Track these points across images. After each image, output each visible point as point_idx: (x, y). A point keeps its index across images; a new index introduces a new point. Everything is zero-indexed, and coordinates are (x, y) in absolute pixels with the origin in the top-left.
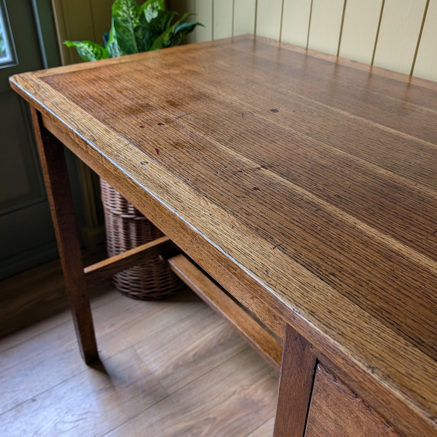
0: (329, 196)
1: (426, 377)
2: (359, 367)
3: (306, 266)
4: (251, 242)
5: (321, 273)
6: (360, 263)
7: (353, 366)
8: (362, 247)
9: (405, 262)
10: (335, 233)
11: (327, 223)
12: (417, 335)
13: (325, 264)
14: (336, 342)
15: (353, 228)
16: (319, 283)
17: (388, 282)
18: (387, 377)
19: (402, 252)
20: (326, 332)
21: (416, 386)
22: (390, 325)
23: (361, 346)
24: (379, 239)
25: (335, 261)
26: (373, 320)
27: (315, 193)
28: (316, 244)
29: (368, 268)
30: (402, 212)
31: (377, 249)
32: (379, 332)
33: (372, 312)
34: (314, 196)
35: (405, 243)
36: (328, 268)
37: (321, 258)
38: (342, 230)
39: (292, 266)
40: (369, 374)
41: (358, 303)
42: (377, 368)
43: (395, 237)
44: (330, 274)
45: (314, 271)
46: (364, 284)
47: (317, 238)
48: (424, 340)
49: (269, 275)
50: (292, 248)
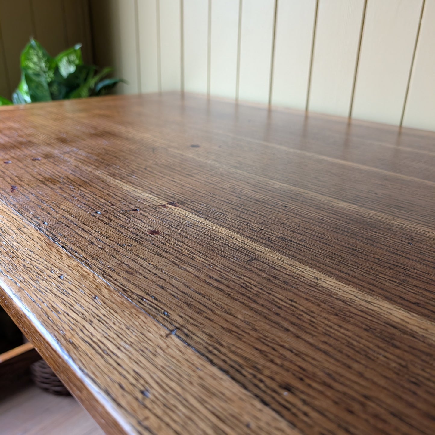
0: (269, 239)
3: (232, 371)
4: (123, 327)
5: (261, 385)
6: (338, 356)
8: (336, 321)
9: (420, 345)
10: (283, 298)
11: (269, 280)
13: (269, 364)
15: (315, 286)
16: (258, 415)
17: (404, 396)
19: (409, 326)
24: (363, 303)
25: (288, 354)
27: (248, 235)
28: (251, 320)
29: (355, 366)
30: (387, 257)
31: (363, 323)
34: (245, 240)
35: (408, 309)
36: (277, 373)
37: (261, 351)
38: (295, 291)
39: (201, 373)
43: (387, 299)
44: (281, 386)
45: (247, 384)
46: (356, 407)
47: (252, 309)
49: (148, 403)
50: (203, 332)
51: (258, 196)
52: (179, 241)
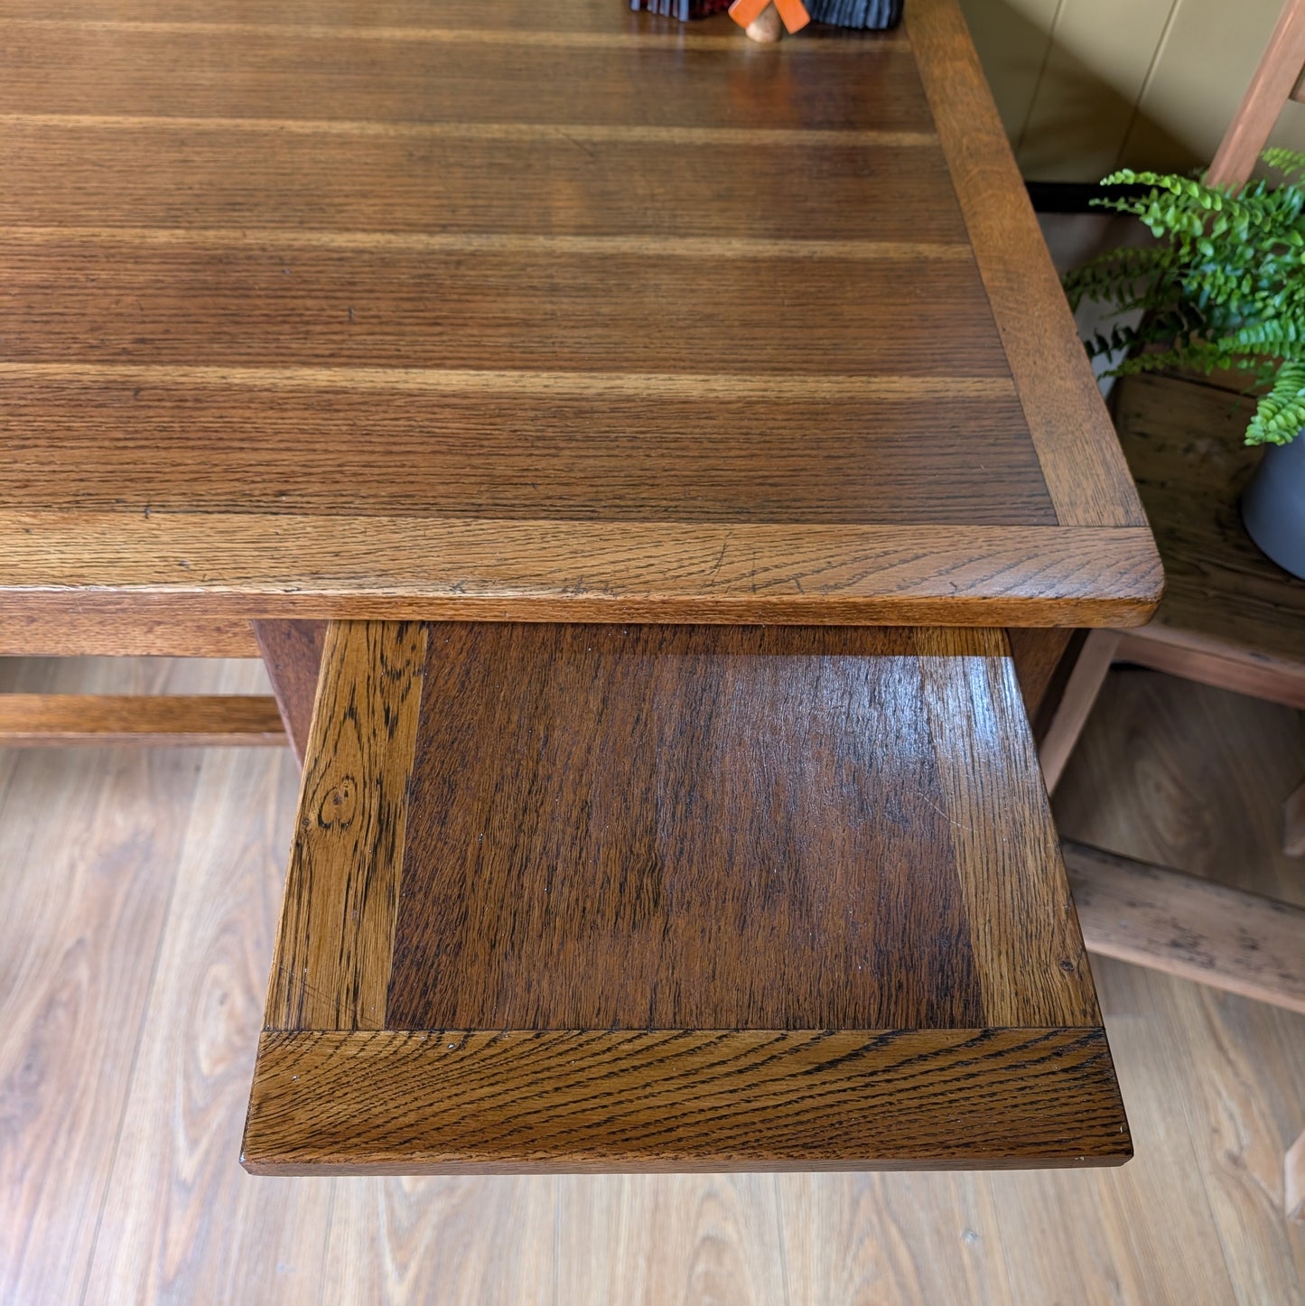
0: (125, 351)
1: (521, 548)
2: (441, 599)
3: (230, 509)
4: (96, 535)
5: (262, 504)
6: (300, 446)
7: (431, 604)
8: (276, 415)
9: (356, 398)
10: (212, 419)
11: (178, 407)
12: (466, 501)
13: (253, 486)
14: (386, 590)
15: (229, 387)
16: (278, 523)
17: (365, 449)
18: (483, 584)
19: (338, 384)
20: (360, 587)
21: (519, 568)
22: (425, 513)
23: (419, 569)
24: (286, 382)
25: (261, 469)
26: (399, 521)
27: (94, 358)
28: (203, 459)
29: (318, 446)
30: (273, 307)
31: (299, 404)
32: (421, 533)
33: (387, 512)
34: (99, 367)
35: (327, 365)
36: (265, 488)
37: (238, 480)
38: (216, 405)
39: (210, 525)
40: (460, 598)
41: (358, 512)
42: (463, 582)
43: (304, 364)
44: (276, 496)
45: (250, 509)
46: (338, 477)
47: (193, 448)
48: (479, 501)
49: (192, 567)
50: (174, 495)
51: (33, 277)
52: (21, 415)
